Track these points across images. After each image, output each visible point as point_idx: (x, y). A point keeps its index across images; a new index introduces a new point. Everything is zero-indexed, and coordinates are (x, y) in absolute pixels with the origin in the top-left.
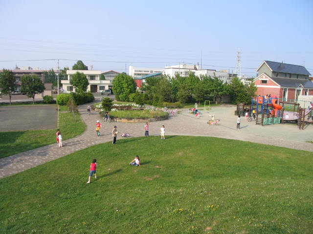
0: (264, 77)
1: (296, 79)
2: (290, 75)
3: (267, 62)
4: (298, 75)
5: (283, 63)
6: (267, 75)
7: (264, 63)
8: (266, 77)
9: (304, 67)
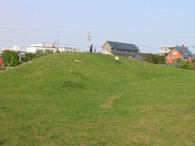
0: (106, 52)
1: (129, 53)
2: (124, 50)
3: (108, 42)
4: (129, 51)
5: (119, 42)
6: (108, 50)
7: (106, 43)
8: (107, 52)
9: (134, 45)
